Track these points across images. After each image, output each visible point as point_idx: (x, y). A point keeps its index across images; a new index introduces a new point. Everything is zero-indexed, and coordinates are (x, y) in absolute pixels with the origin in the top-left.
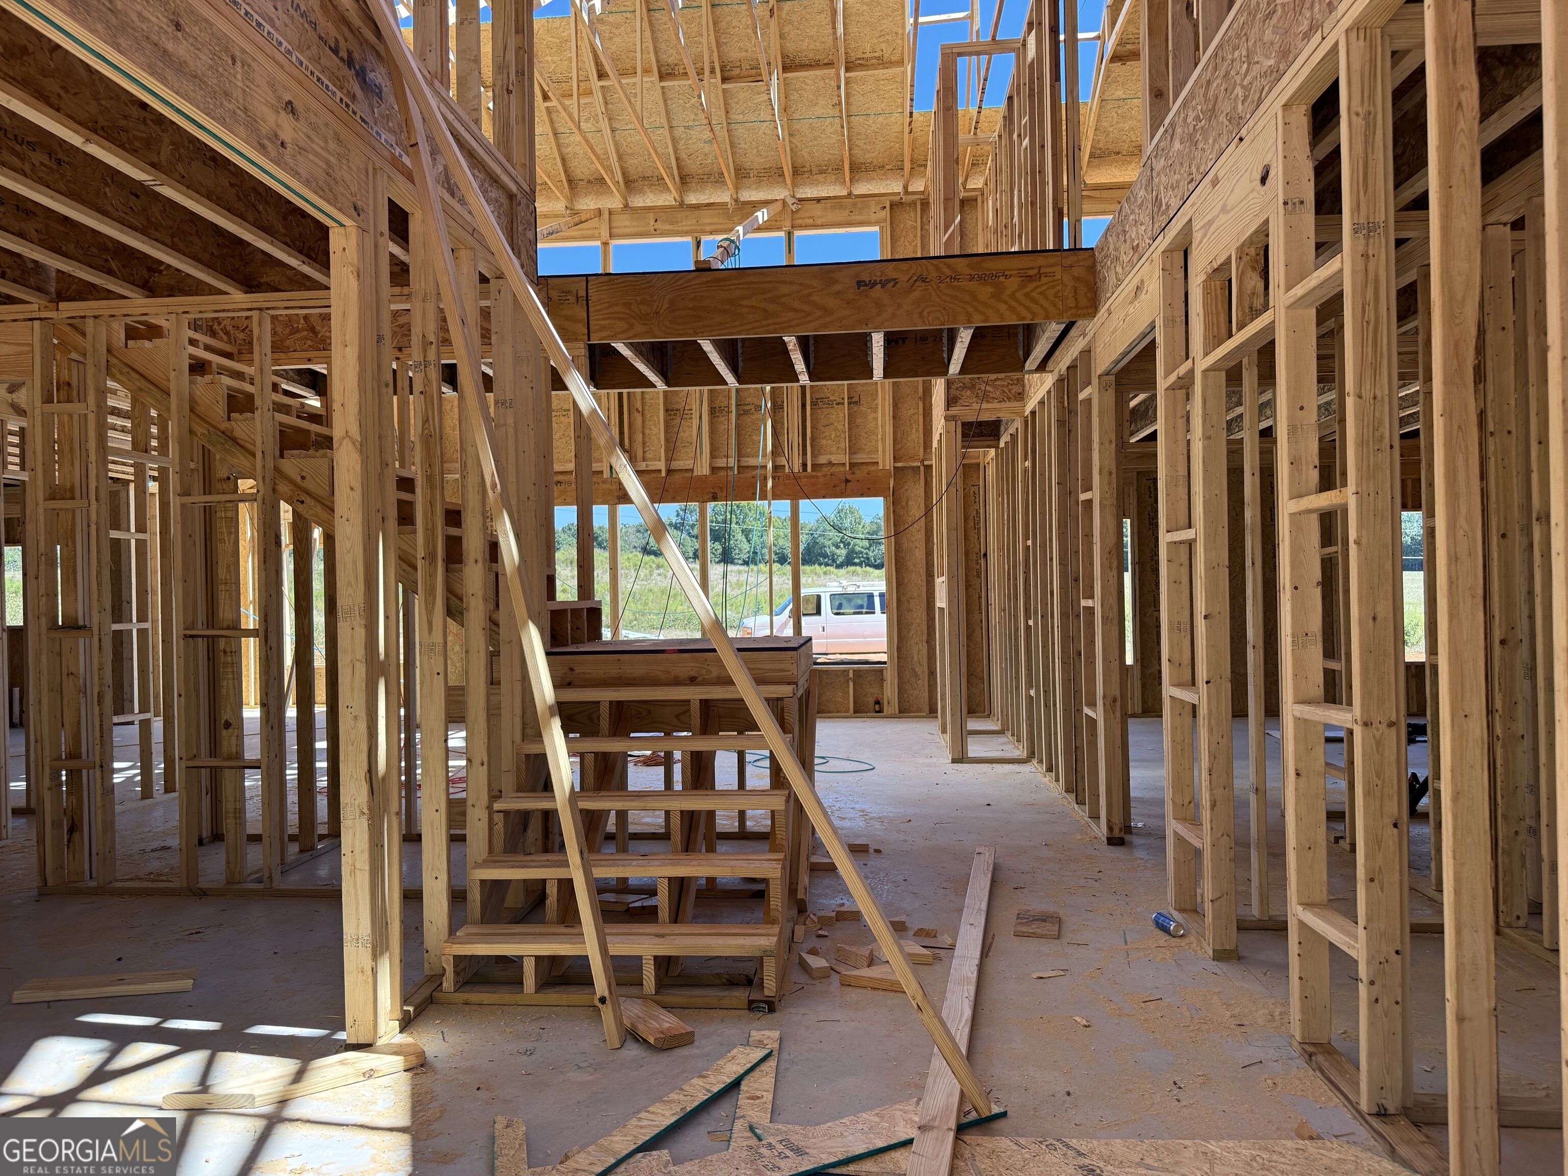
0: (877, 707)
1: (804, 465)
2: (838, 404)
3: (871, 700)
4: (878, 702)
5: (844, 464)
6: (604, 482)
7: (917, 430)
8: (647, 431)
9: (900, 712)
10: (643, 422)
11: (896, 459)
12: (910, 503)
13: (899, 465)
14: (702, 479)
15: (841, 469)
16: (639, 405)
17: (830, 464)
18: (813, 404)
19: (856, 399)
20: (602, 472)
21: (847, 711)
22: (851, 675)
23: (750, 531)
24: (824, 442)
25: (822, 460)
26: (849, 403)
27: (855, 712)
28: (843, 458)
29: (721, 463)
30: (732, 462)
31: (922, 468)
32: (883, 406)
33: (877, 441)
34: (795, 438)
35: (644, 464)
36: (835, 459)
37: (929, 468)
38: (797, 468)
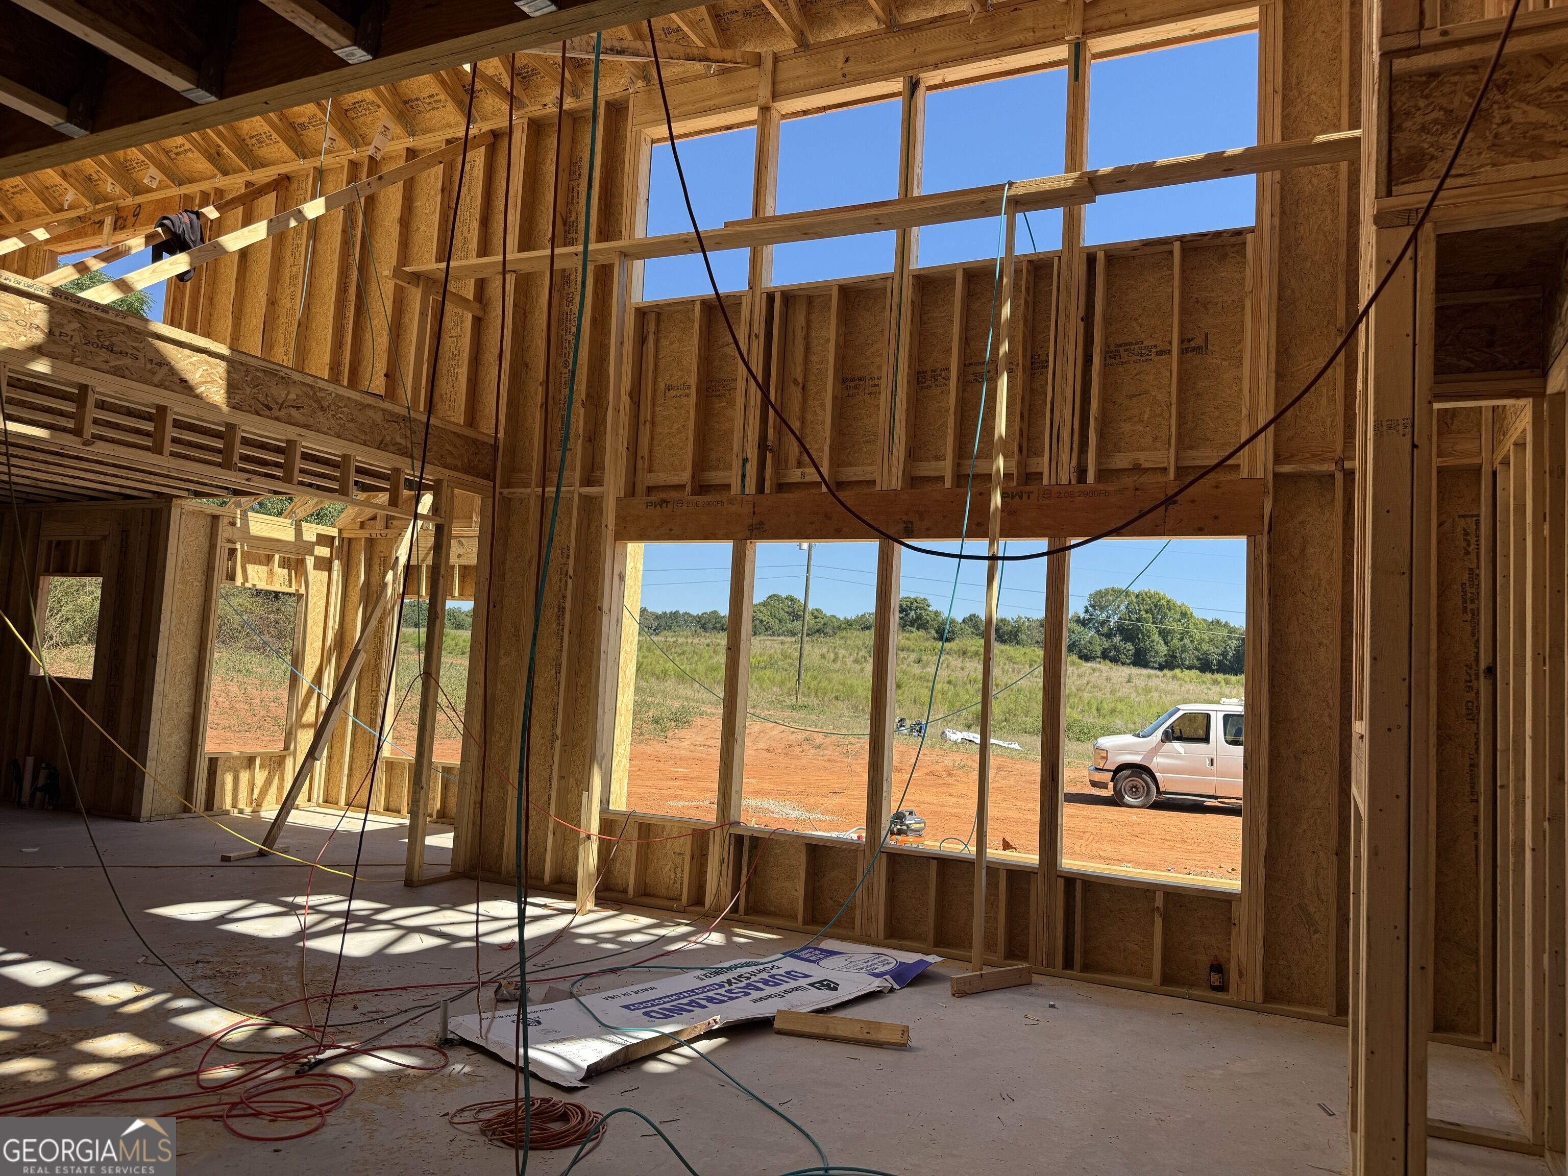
0: (1215, 978)
1: (1082, 472)
2: (1160, 353)
3: (1204, 960)
4: (1218, 968)
5: (1165, 470)
6: (731, 502)
7: (1332, 400)
8: (809, 417)
9: (1269, 996)
10: (804, 401)
11: (1278, 459)
12: (1310, 550)
13: (1286, 469)
14: (889, 497)
15: (1160, 478)
16: (798, 374)
17: (1137, 468)
18: (1110, 355)
19: (1199, 341)
20: (728, 486)
21: (1149, 976)
22: (1159, 902)
23: (1169, 632)
24: (1127, 427)
25: (1121, 461)
26: (1183, 351)
27: (1167, 980)
28: (1166, 457)
29: (927, 469)
30: (947, 467)
31: (1339, 476)
32: (1256, 350)
33: (1238, 424)
34: (1067, 418)
35: (798, 472)
36: (1147, 459)
37: (1349, 475)
38: (1066, 473)
